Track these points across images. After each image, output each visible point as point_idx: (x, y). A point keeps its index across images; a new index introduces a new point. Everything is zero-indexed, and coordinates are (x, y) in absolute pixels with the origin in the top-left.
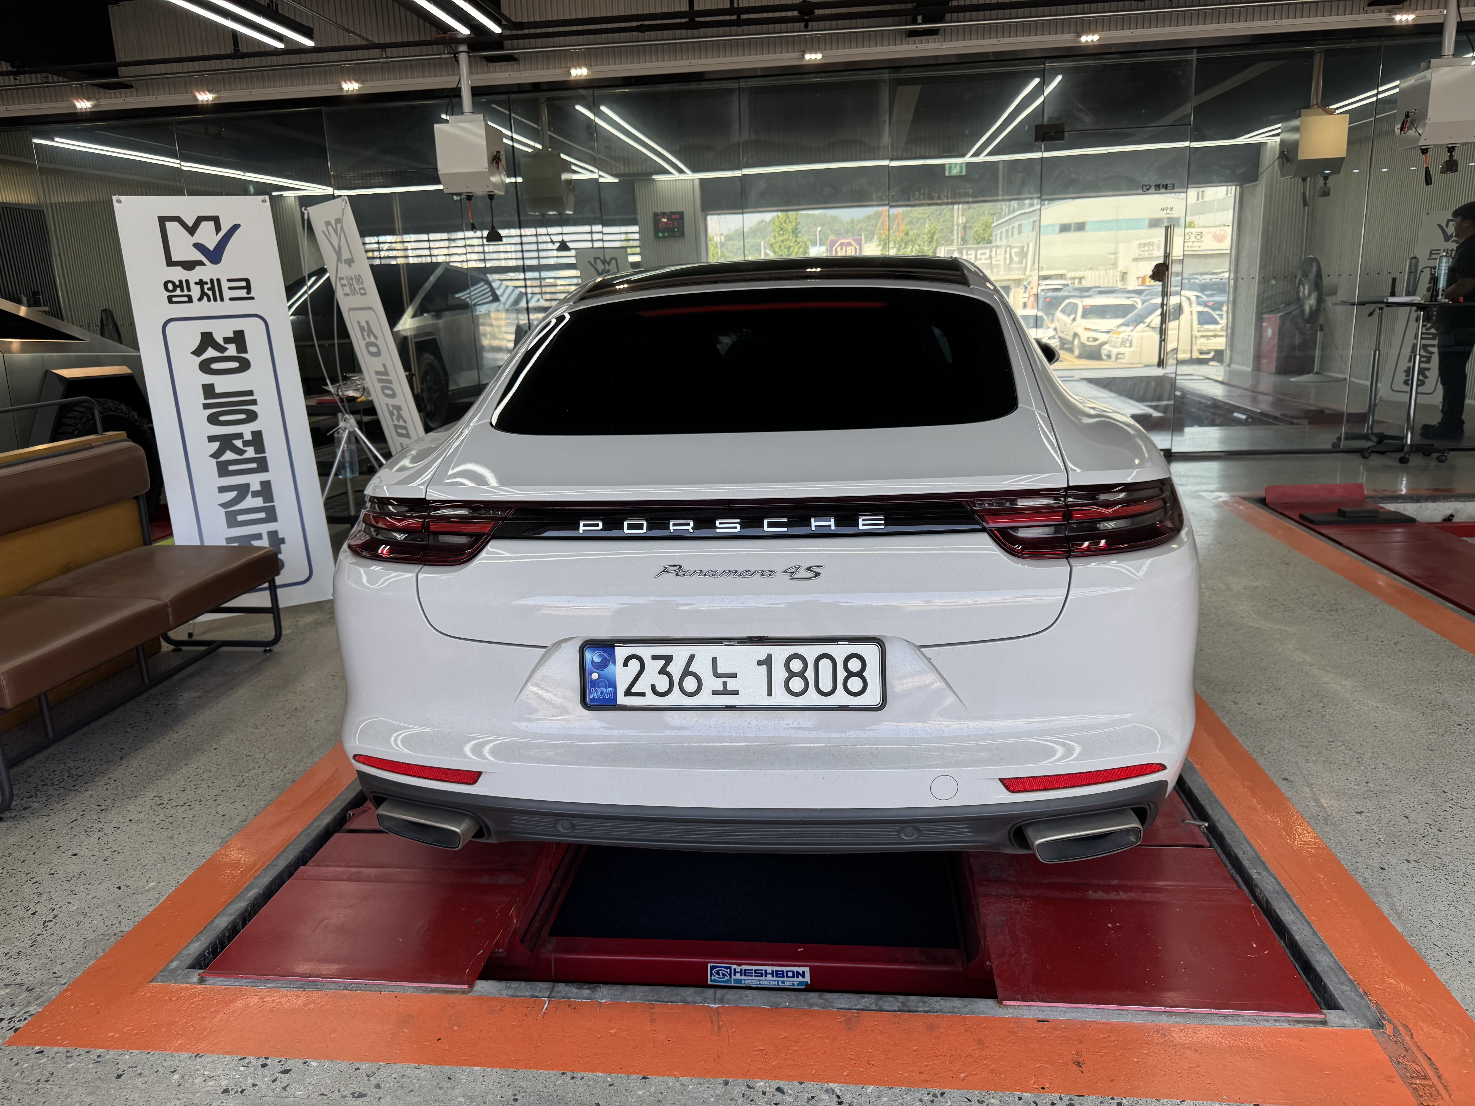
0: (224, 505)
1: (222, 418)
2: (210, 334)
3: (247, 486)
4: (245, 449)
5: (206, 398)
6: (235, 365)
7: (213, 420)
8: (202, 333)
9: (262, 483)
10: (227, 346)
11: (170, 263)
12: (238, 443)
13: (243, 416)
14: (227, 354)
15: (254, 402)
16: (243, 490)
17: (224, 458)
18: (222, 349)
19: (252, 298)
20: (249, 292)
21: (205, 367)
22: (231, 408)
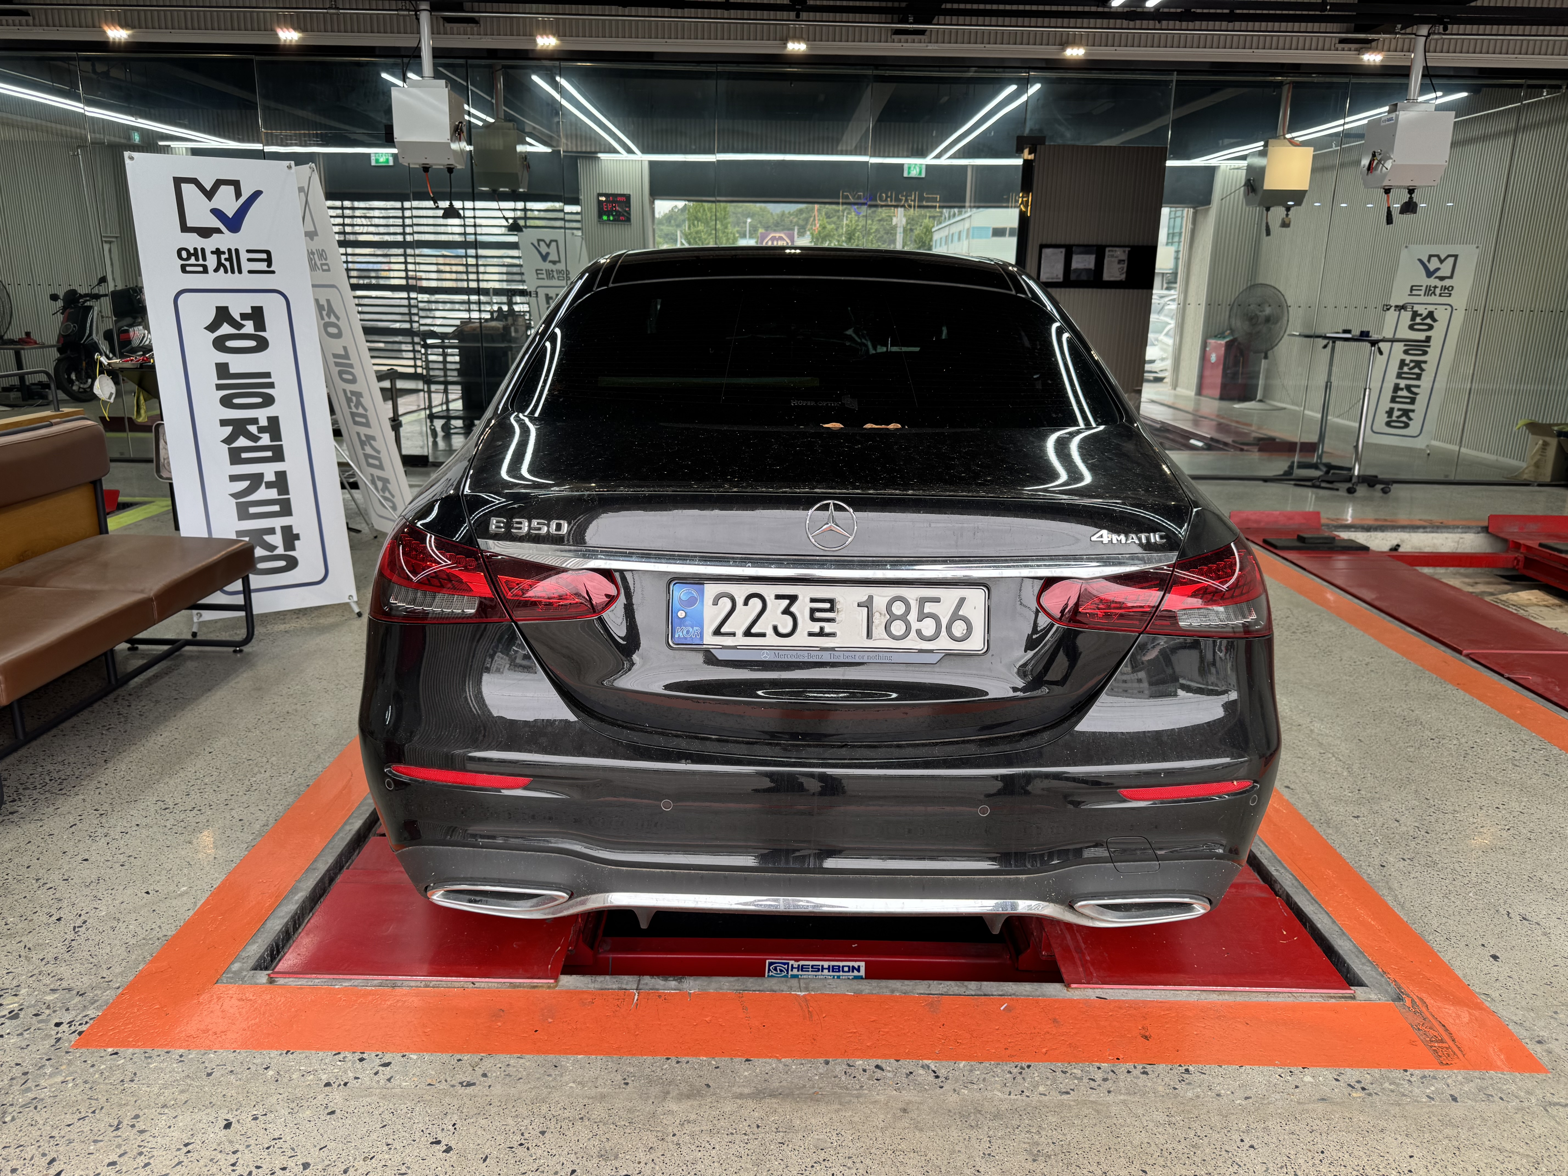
0: (235, 496)
1: (236, 401)
2: (226, 308)
3: (261, 476)
4: (260, 435)
5: (219, 379)
6: (252, 343)
7: (226, 402)
8: (217, 308)
9: (276, 473)
10: (243, 322)
11: (185, 228)
12: (253, 429)
13: (259, 400)
14: (243, 331)
15: (271, 385)
16: (256, 480)
17: (237, 444)
18: (238, 326)
19: (273, 272)
20: (269, 265)
21: (220, 344)
22: (247, 390)
